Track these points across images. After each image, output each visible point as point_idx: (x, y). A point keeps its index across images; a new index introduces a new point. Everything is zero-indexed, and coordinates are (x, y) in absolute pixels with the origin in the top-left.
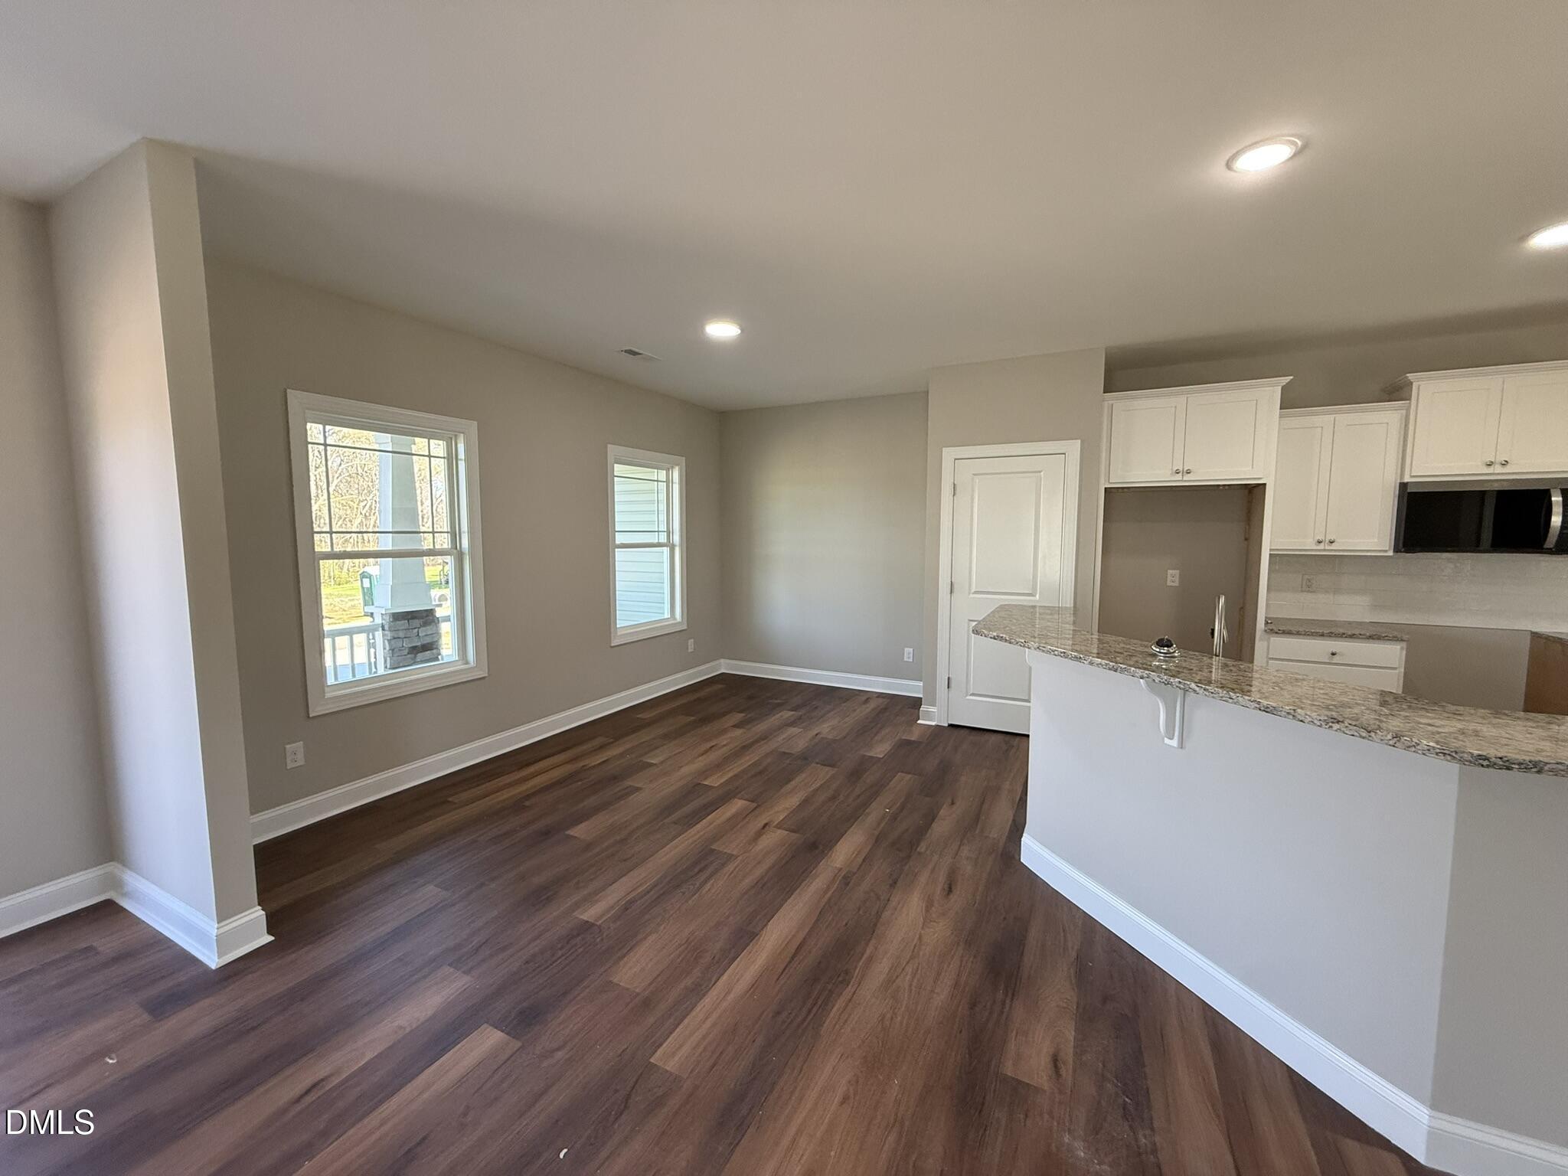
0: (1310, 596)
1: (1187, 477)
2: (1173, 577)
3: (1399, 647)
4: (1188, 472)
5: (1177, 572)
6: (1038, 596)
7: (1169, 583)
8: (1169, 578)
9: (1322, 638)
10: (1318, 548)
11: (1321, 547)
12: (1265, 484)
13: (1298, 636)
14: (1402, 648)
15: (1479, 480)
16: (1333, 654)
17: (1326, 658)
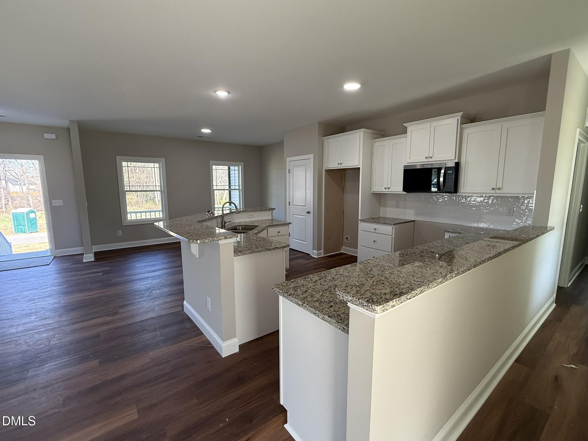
0: (398, 210)
6: (306, 207)
9: (372, 223)
10: (385, 191)
12: (360, 168)
13: (367, 222)
14: (393, 228)
15: (423, 164)
16: (375, 229)
17: (374, 231)
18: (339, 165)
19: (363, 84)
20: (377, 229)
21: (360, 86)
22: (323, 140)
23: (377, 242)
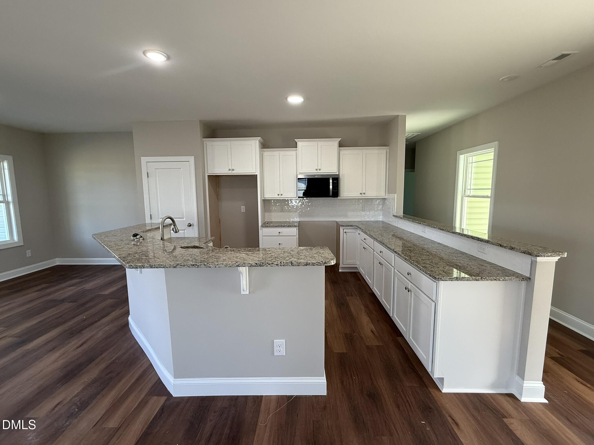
0: (282, 213)
1: (233, 172)
2: (243, 209)
3: (296, 229)
4: (233, 170)
5: (244, 207)
6: (185, 219)
7: (242, 211)
8: (242, 209)
9: (276, 227)
10: (278, 197)
11: (279, 196)
12: (257, 175)
13: (270, 228)
14: (297, 229)
15: (314, 175)
16: (279, 233)
17: (278, 234)
18: (230, 172)
19: (307, 99)
20: (282, 233)
21: (303, 100)
22: (203, 141)
23: (282, 244)
